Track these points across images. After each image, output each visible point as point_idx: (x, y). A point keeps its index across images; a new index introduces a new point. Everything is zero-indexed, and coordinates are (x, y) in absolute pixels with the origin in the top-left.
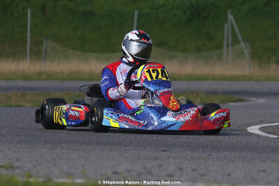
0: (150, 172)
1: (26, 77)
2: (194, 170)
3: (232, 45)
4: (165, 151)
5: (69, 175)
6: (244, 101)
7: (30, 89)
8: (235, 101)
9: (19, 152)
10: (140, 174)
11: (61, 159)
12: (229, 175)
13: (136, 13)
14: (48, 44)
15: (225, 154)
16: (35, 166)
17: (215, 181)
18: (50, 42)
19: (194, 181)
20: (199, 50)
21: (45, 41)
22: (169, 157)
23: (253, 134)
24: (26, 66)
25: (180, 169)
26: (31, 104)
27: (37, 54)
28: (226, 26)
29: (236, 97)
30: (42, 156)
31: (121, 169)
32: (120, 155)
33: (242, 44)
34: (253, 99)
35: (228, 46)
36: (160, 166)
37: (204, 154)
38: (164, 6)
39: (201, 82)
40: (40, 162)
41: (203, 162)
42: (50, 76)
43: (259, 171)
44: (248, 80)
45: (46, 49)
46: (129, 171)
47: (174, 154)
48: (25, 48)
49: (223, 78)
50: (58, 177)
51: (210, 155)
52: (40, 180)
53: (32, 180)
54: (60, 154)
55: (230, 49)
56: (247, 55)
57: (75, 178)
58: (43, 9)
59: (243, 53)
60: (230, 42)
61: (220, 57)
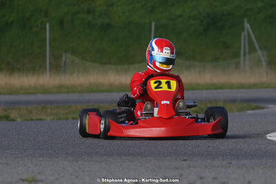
1: (46, 91)
2: (215, 178)
3: (249, 53)
4: (186, 160)
6: (263, 108)
7: (51, 102)
8: (253, 109)
9: (41, 165)
11: (83, 171)
12: (249, 182)
13: (153, 24)
14: (67, 58)
15: (245, 161)
16: (58, 179)
18: (69, 55)
20: (216, 59)
21: (64, 54)
22: (189, 166)
23: (272, 141)
24: (46, 79)
25: (201, 178)
26: (52, 118)
27: (57, 68)
28: (243, 34)
29: (254, 105)
30: (64, 168)
33: (260, 52)
34: (271, 106)
35: (245, 55)
36: (181, 175)
37: (224, 163)
38: (180, 16)
39: (220, 91)
40: (62, 175)
41: (223, 170)
42: (71, 89)
44: (266, 88)
45: (65, 62)
47: (195, 163)
48: (44, 62)
49: (242, 86)
51: (230, 163)
54: (82, 166)
55: (247, 57)
56: (264, 63)
58: (61, 23)
59: (260, 61)
60: (247, 51)
61: (237, 66)
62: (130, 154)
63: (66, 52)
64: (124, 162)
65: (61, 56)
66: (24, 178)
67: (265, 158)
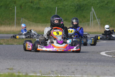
0: (65, 71)
2: (82, 70)
5: (34, 72)
6: (99, 42)
9: (14, 63)
10: (61, 72)
12: (95, 72)
13: (56, 8)
15: (93, 63)
16: (21, 69)
17: (91, 75)
18: (23, 19)
19: (82, 74)
21: (21, 19)
22: (72, 65)
25: (77, 70)
26: (17, 44)
27: (19, 24)
28: (91, 12)
30: (23, 64)
31: (54, 69)
33: (97, 20)
34: (101, 41)
35: (91, 21)
36: (69, 68)
37: (85, 64)
38: (67, 5)
40: (22, 67)
41: (85, 66)
43: (107, 70)
45: (22, 22)
46: (57, 71)
47: (74, 64)
48: (14, 21)
50: (30, 73)
51: (87, 64)
52: (24, 74)
53: (21, 74)
54: (30, 64)
57: (37, 73)
58: (21, 6)
59: (98, 23)
60: (92, 19)
61: (88, 25)
62: (48, 59)
63: (22, 18)
64: (46, 62)
65: (21, 20)
66: (8, 68)
67: (100, 62)
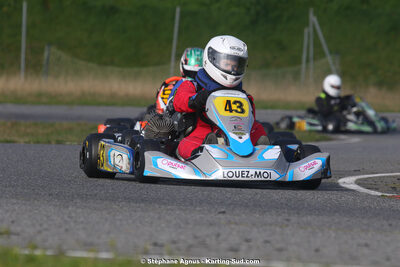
0: (203, 244)
1: (18, 100)
2: (267, 242)
3: (315, 59)
4: (224, 212)
5: (88, 246)
9: (15, 210)
10: (190, 246)
11: (75, 222)
12: (317, 250)
13: (178, 10)
14: (50, 53)
15: (309, 218)
16: (40, 232)
17: (299, 259)
18: (54, 49)
19: (268, 258)
21: (46, 48)
22: (229, 222)
23: (346, 189)
24: (18, 83)
25: (247, 241)
26: (27, 140)
27: (36, 67)
28: (306, 31)
30: (48, 217)
31: (163, 238)
32: (159, 218)
33: (329, 58)
35: (308, 61)
36: (218, 235)
37: (280, 219)
39: (269, 111)
40: (45, 226)
41: (278, 229)
42: (54, 99)
43: (359, 245)
45: (48, 59)
46: (174, 242)
47: (237, 218)
48: (18, 57)
50: (74, 249)
51: (288, 220)
52: (49, 253)
53: (38, 253)
54: (73, 215)
55: (311, 64)
57: (98, 251)
58: (45, 2)
59: (330, 70)
60: (311, 55)
61: (296, 76)
62: (143, 201)
63: (50, 44)
64: (135, 211)
65: (43, 51)
67: (337, 214)
